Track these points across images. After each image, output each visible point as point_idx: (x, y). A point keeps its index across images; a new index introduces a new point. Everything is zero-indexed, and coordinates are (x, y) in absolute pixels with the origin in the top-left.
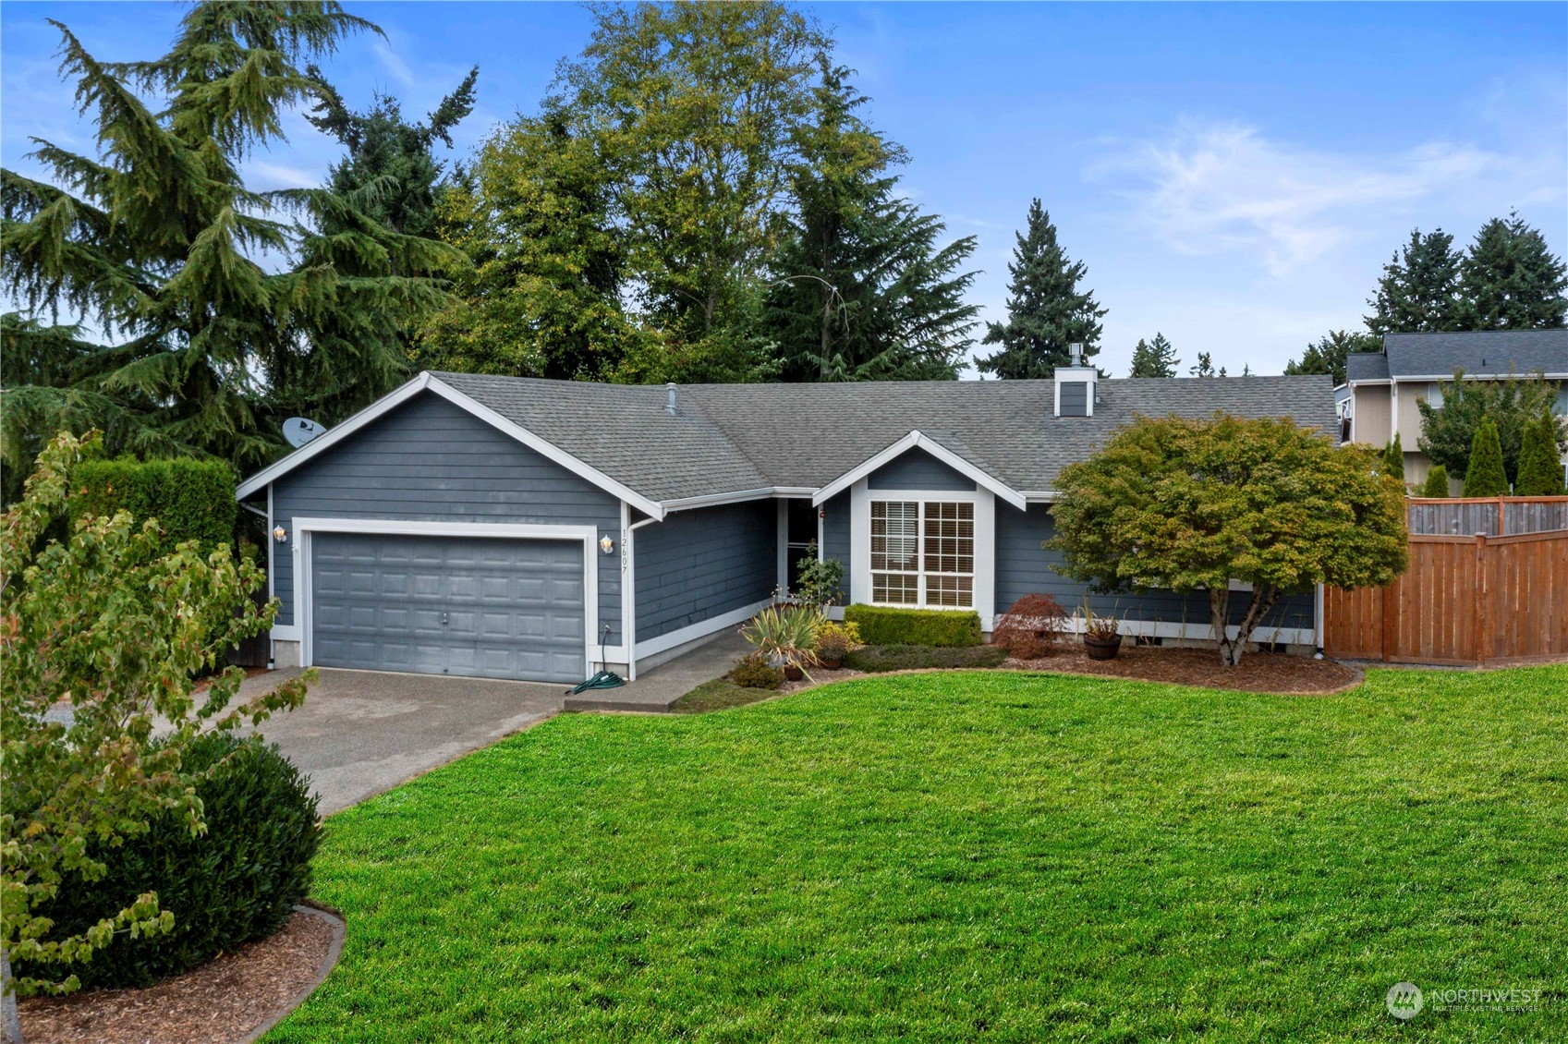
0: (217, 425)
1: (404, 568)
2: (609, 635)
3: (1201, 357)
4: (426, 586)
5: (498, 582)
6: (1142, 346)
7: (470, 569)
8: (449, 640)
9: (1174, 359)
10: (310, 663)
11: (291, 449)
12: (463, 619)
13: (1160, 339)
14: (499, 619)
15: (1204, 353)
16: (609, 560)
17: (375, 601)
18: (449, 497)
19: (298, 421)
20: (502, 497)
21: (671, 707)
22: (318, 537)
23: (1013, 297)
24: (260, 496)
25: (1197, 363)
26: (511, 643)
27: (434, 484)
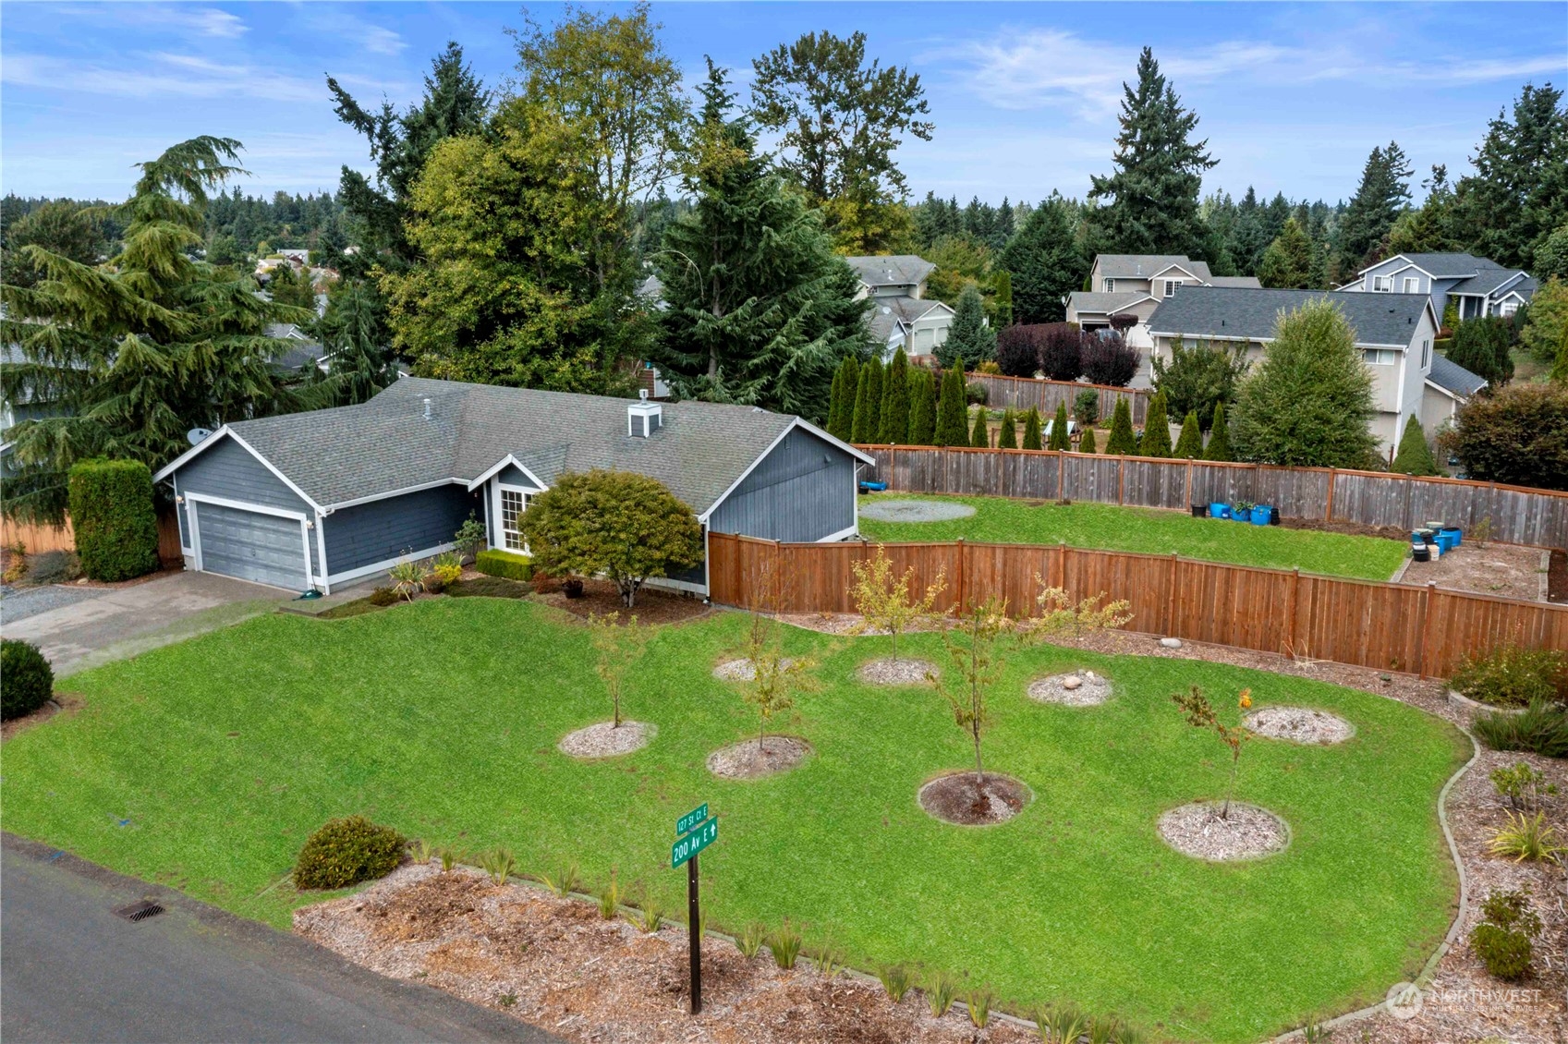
0: (152, 436)
1: (234, 524)
2: (315, 571)
3: (1435, 169)
4: (244, 534)
5: (272, 536)
6: (1376, 154)
7: (261, 528)
8: (256, 564)
9: (1407, 170)
10: (201, 568)
11: (191, 446)
12: (261, 553)
13: (1393, 148)
14: (275, 556)
15: (1439, 165)
16: (312, 531)
17: (225, 540)
18: (248, 490)
19: (197, 430)
20: (268, 493)
21: (319, 615)
22: (199, 504)
23: (1119, 150)
24: (169, 477)
25: (1431, 176)
26: (281, 569)
27: (240, 482)
